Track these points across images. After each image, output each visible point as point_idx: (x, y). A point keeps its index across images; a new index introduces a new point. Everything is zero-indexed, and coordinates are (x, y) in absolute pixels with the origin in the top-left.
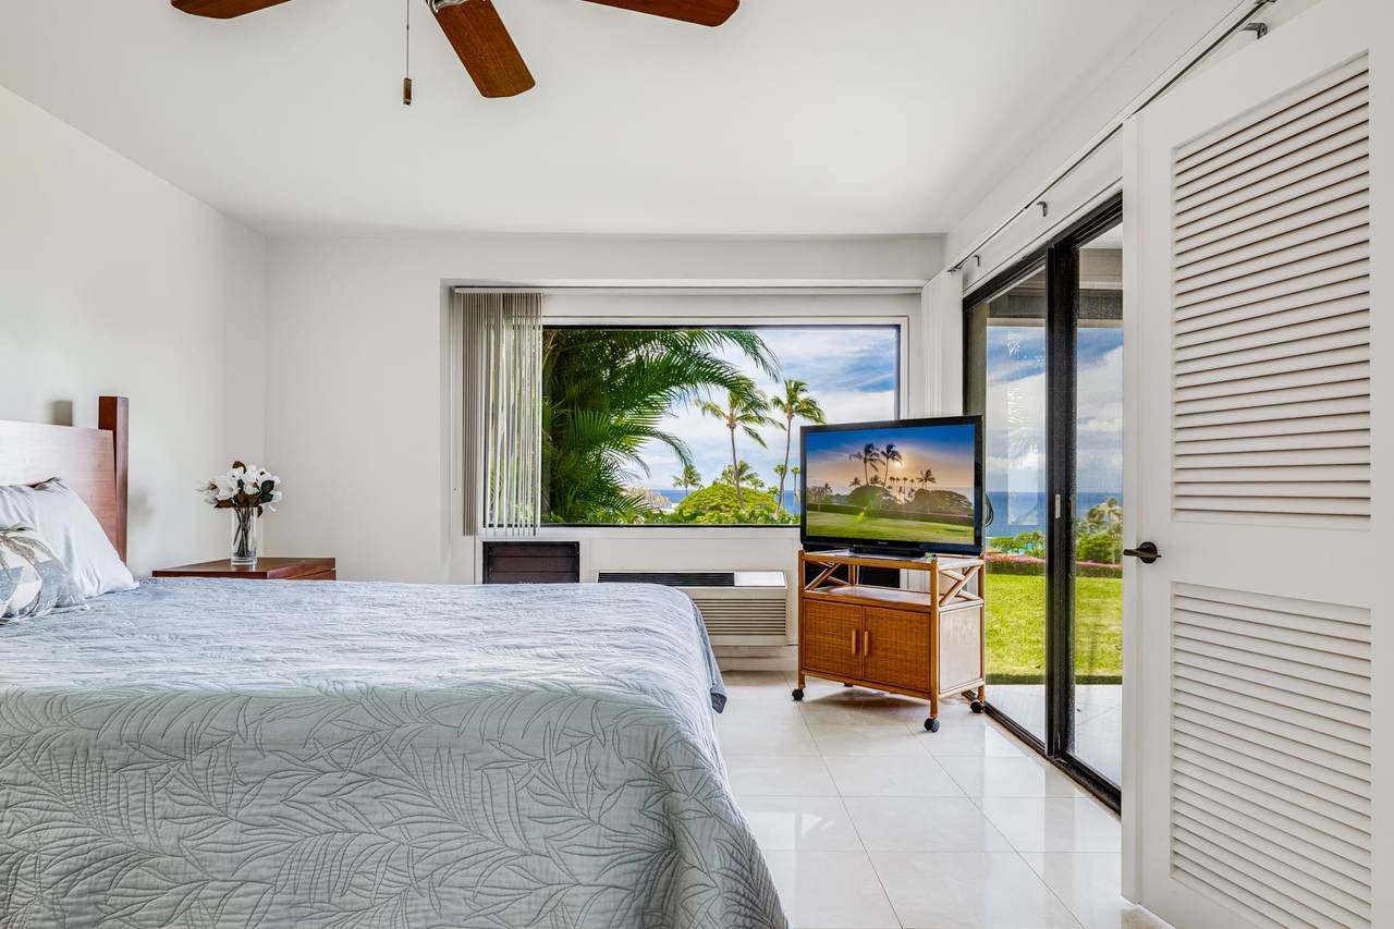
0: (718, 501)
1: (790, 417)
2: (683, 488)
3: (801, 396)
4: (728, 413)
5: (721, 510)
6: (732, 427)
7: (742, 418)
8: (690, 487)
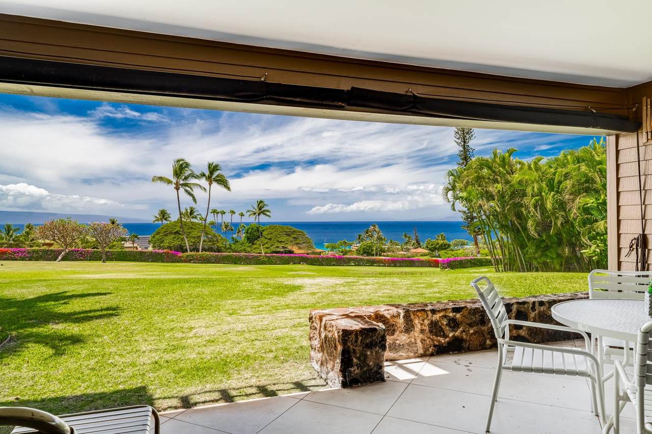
0: (178, 229)
1: (210, 184)
2: (160, 222)
3: (216, 174)
4: (174, 181)
5: (180, 234)
6: (177, 189)
7: (182, 185)
8: (164, 221)
